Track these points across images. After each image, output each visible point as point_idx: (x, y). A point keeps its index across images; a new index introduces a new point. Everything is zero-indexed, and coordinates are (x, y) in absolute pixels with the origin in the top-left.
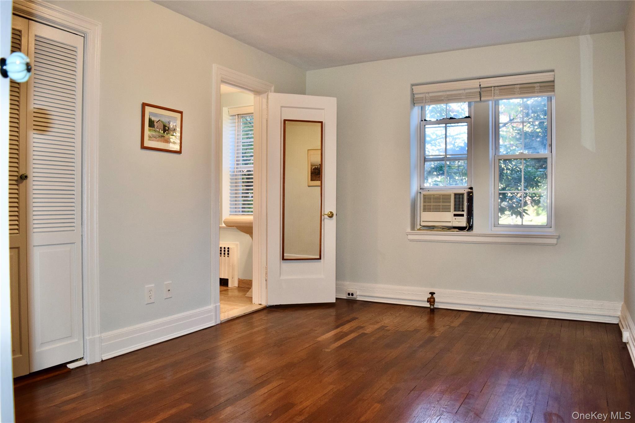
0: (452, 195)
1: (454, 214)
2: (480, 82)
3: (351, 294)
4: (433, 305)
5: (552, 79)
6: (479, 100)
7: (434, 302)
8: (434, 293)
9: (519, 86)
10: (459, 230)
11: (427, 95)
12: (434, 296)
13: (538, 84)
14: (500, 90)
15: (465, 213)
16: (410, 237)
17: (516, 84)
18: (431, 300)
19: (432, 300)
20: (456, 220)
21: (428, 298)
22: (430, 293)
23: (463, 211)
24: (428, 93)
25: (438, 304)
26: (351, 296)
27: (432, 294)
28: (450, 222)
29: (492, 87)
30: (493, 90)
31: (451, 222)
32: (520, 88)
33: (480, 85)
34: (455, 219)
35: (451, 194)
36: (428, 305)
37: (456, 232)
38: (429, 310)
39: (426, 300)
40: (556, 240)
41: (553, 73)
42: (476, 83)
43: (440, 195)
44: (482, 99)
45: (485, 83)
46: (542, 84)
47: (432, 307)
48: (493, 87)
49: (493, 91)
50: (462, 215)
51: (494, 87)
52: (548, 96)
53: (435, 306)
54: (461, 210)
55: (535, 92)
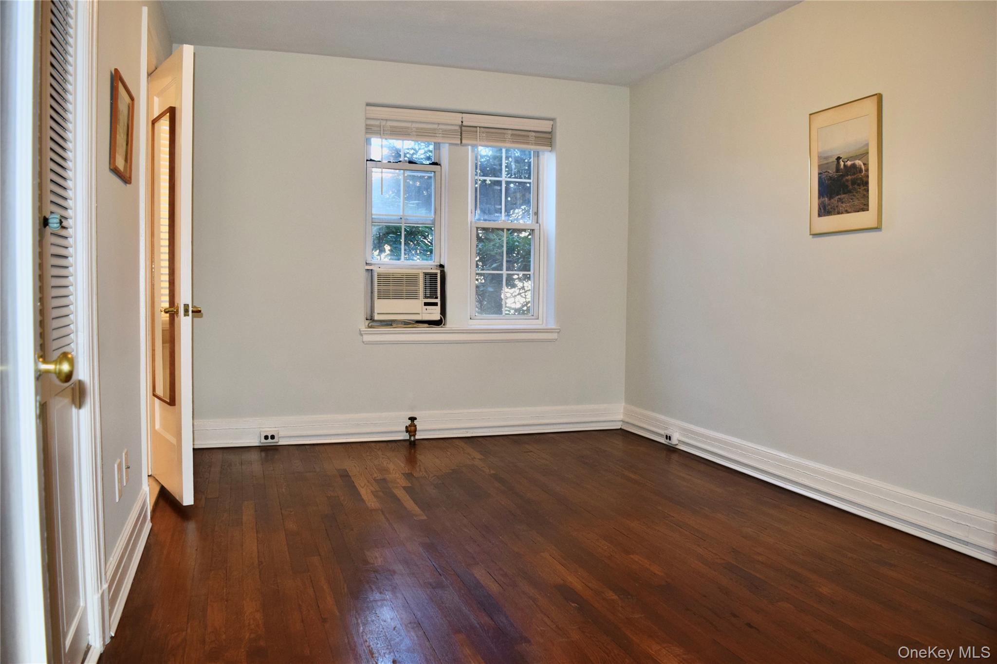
0: (421, 274)
1: (425, 303)
2: (462, 118)
3: (269, 437)
4: (414, 436)
5: (550, 130)
6: (459, 142)
7: (415, 430)
8: (415, 419)
9: (510, 132)
10: (429, 325)
11: (383, 123)
12: (416, 422)
13: (533, 134)
14: (487, 132)
15: (438, 301)
16: (367, 338)
17: (507, 129)
18: (411, 429)
19: (413, 428)
20: (428, 311)
21: (406, 427)
22: (410, 419)
23: (437, 298)
24: (387, 120)
25: (421, 433)
26: (270, 440)
27: (413, 419)
28: (419, 314)
29: (476, 127)
30: (478, 132)
31: (421, 314)
32: (512, 135)
33: (462, 122)
34: (426, 309)
35: (419, 274)
36: (406, 436)
37: (424, 328)
38: (408, 443)
39: (404, 429)
40: (557, 334)
41: (551, 122)
42: (457, 119)
43: (403, 274)
44: (463, 142)
45: (469, 120)
46: (538, 135)
47: (412, 439)
48: (478, 128)
49: (478, 134)
50: (435, 304)
51: (480, 127)
52: (535, 150)
53: (417, 437)
54: (433, 297)
55: (529, 143)
